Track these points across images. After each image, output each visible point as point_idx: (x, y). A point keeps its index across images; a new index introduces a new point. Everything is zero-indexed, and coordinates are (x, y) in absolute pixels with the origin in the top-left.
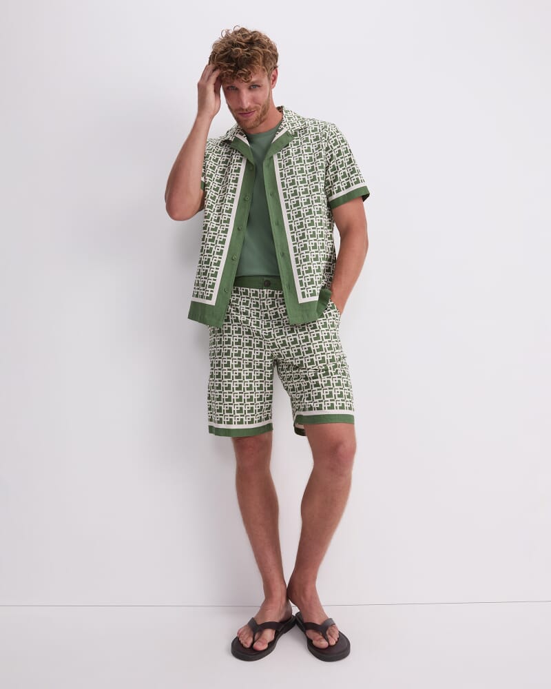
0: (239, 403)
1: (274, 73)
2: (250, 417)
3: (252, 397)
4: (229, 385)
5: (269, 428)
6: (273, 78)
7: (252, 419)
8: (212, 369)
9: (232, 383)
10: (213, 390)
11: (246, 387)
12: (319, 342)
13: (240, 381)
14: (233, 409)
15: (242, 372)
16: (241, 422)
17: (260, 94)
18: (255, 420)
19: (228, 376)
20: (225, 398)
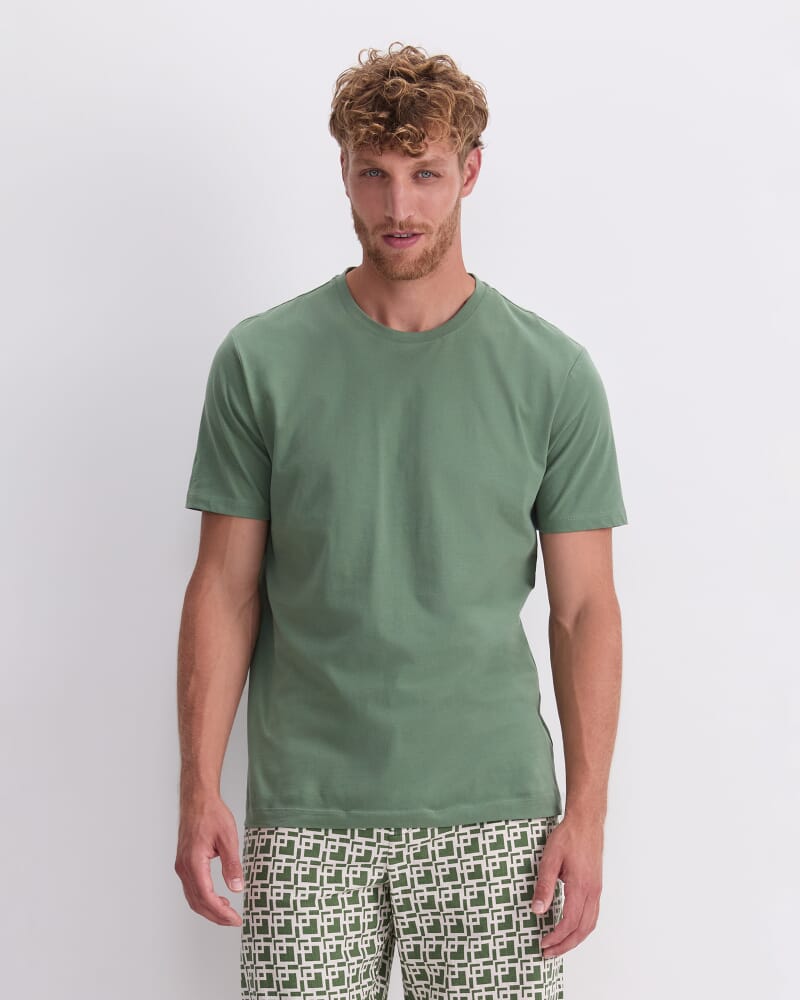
1: (471, 158)
6: (469, 173)
8: (248, 913)
13: (314, 940)
15: (318, 917)
17: (436, 196)
20: (281, 979)
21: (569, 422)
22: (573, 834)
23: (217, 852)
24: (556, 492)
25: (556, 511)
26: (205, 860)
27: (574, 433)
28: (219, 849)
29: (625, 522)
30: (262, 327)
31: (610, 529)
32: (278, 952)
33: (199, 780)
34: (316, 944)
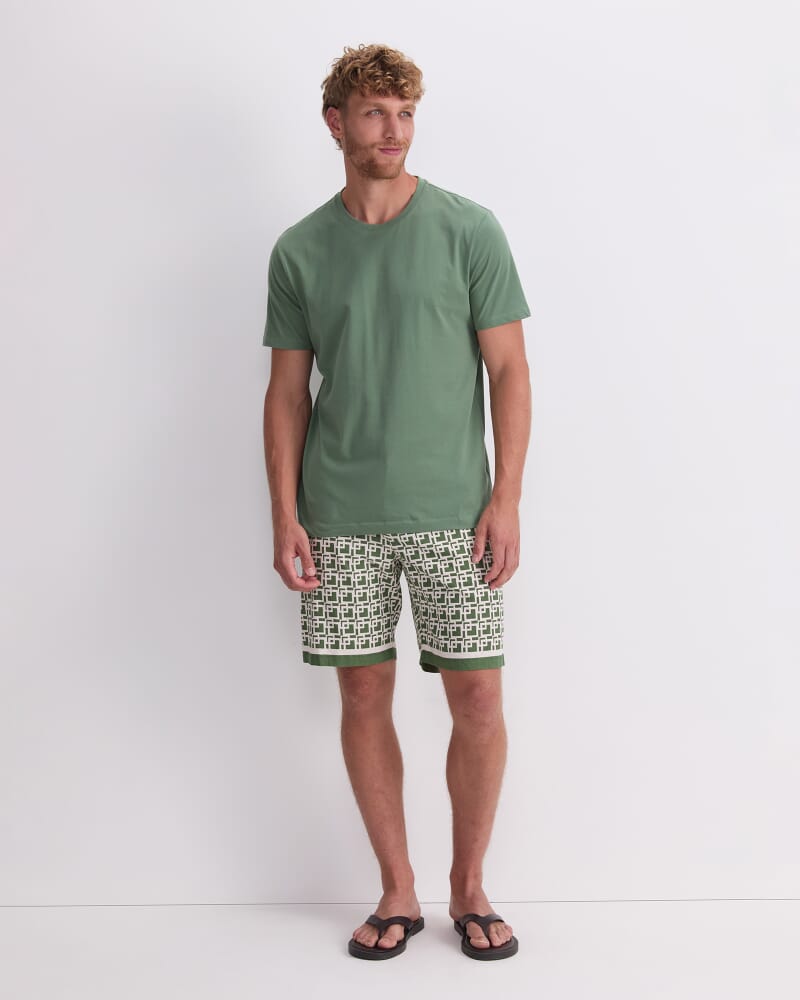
0: (348, 619)
2: (364, 639)
3: (366, 610)
4: (334, 594)
5: (391, 654)
7: (367, 641)
9: (337, 591)
10: (309, 600)
11: (357, 596)
12: (459, 541)
14: (339, 628)
16: (351, 646)
18: (371, 642)
19: (332, 582)
21: (482, 260)
22: (494, 509)
23: (297, 554)
24: (480, 305)
25: (481, 316)
26: (291, 560)
27: (485, 267)
28: (298, 552)
29: (527, 315)
30: (294, 235)
31: (520, 321)
32: (327, 595)
33: (283, 511)
34: (350, 591)
